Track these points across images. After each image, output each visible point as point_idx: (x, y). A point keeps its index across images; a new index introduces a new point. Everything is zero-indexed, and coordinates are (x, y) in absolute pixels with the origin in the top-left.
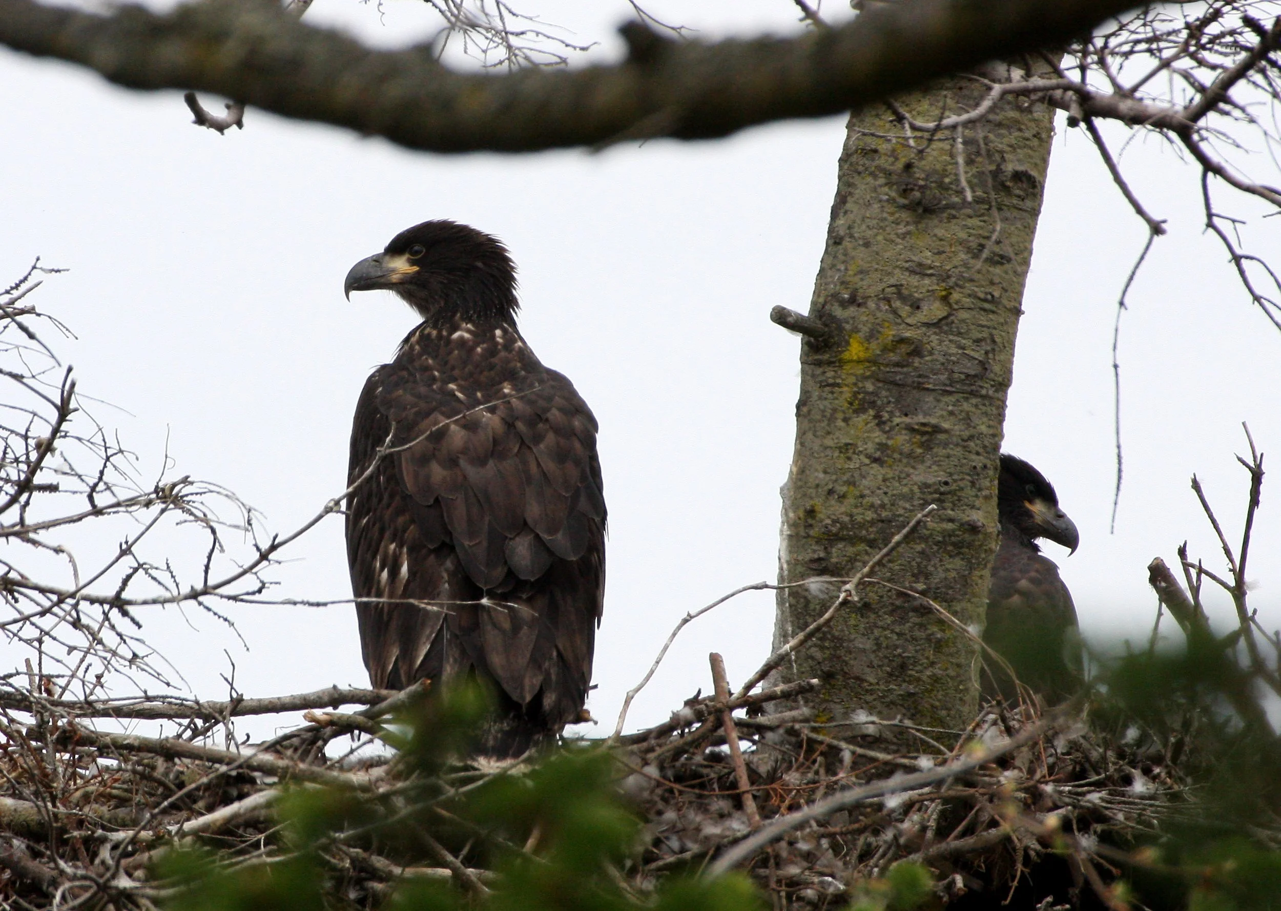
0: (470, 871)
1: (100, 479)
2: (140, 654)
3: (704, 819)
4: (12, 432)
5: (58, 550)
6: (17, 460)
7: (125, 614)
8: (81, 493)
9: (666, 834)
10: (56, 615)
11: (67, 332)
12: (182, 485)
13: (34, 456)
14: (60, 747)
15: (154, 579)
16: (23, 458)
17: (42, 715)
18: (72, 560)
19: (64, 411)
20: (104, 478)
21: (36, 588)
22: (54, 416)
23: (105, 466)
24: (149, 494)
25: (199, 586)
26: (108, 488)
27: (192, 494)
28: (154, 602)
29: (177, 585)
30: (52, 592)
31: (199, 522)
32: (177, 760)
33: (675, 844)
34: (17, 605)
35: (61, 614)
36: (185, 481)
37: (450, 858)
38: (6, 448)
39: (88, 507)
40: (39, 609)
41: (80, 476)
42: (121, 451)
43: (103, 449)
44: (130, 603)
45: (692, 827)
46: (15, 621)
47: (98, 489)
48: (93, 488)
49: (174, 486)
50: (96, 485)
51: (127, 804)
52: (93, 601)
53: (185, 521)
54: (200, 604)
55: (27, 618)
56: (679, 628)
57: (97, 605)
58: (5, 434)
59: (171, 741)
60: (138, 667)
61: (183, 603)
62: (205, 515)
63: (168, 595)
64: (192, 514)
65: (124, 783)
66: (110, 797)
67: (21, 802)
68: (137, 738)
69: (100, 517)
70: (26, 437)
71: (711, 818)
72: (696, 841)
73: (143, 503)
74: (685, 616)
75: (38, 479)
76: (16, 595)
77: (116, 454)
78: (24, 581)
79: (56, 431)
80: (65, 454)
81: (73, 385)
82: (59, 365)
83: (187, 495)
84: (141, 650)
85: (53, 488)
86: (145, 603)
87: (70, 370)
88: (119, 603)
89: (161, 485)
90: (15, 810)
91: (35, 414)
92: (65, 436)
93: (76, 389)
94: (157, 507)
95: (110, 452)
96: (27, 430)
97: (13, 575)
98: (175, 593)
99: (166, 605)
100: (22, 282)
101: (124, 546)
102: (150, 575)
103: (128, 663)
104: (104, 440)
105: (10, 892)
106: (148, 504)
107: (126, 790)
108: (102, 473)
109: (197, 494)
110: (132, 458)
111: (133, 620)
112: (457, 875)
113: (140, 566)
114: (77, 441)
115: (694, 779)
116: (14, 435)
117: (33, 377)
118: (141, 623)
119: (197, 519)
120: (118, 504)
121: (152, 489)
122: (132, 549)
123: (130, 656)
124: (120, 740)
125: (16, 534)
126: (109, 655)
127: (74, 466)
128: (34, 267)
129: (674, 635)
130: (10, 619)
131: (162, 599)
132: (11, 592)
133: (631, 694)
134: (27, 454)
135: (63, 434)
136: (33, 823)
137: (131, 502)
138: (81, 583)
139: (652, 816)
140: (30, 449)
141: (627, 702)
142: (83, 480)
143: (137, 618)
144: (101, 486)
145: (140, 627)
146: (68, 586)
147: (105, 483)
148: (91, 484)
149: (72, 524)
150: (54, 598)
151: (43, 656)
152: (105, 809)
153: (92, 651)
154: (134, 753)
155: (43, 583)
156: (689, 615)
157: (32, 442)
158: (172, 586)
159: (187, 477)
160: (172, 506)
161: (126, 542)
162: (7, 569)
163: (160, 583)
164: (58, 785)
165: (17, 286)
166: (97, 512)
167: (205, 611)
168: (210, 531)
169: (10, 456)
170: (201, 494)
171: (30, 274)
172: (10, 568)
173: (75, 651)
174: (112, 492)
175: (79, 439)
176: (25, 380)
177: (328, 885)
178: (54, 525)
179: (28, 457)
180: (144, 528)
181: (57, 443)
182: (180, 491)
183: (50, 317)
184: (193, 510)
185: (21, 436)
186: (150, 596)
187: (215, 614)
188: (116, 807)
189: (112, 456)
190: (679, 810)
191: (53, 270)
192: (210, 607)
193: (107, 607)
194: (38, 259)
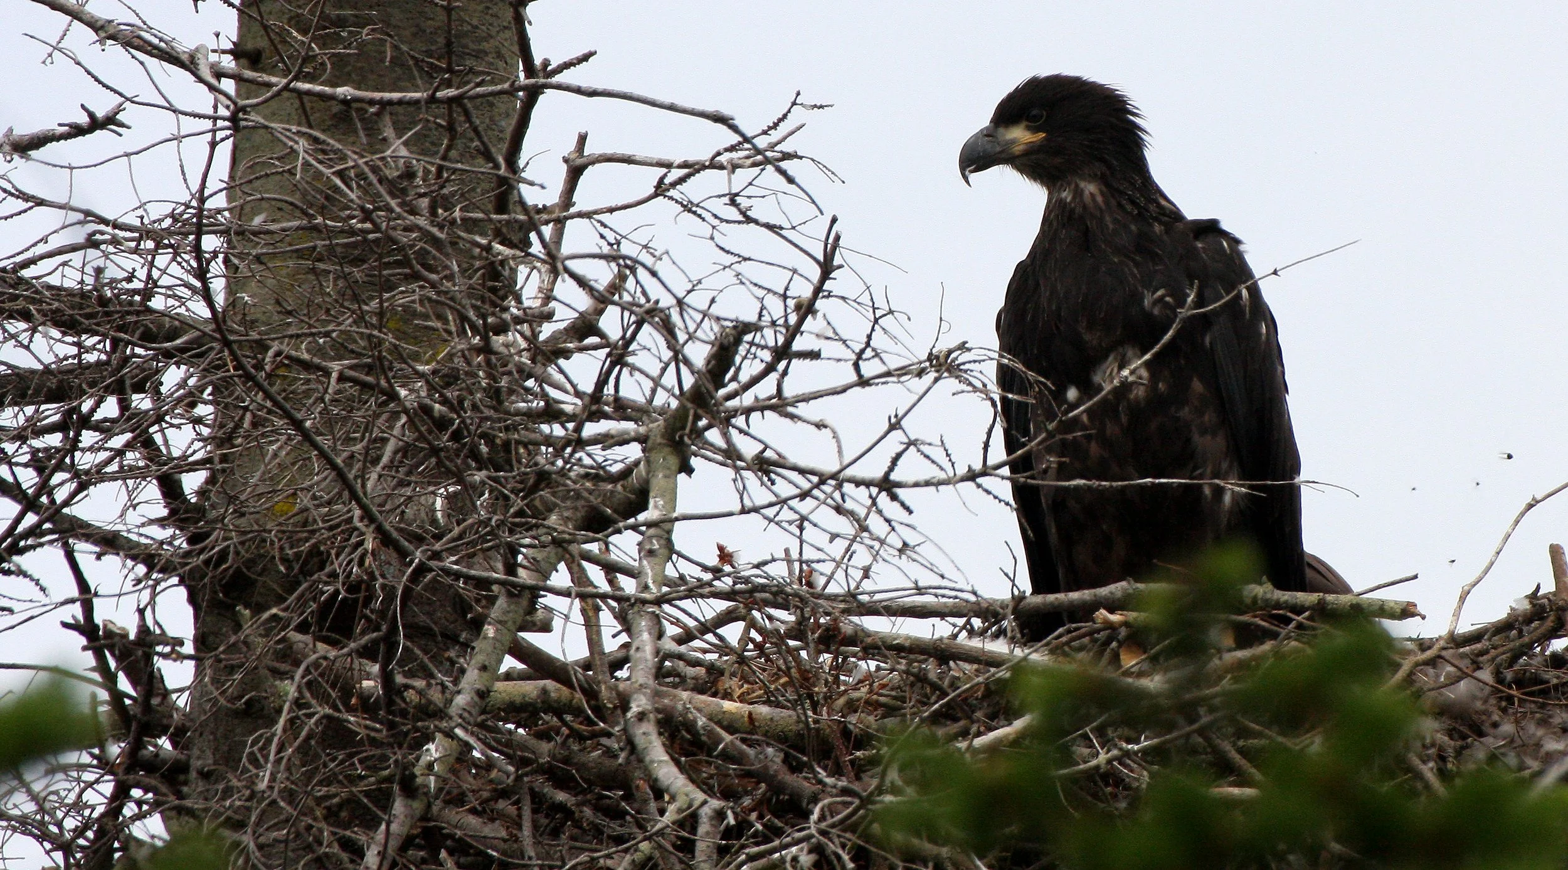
1: (868, 344)
2: (911, 543)
3: (1546, 734)
4: (769, 290)
5: (820, 426)
6: (774, 323)
7: (894, 497)
8: (846, 360)
9: (1502, 750)
10: (816, 498)
11: (832, 176)
12: (959, 352)
13: (793, 319)
14: (822, 647)
15: (927, 457)
16: (781, 322)
17: (802, 610)
18: (835, 436)
19: (827, 268)
20: (872, 343)
21: (794, 468)
22: (815, 273)
23: (873, 329)
24: (921, 363)
25: (978, 466)
26: (877, 355)
27: (970, 362)
28: (927, 484)
29: (953, 465)
30: (813, 473)
31: (978, 394)
32: (951, 663)
33: (1512, 760)
34: (773, 488)
35: (822, 496)
36: (963, 347)
38: (762, 310)
39: (854, 378)
40: (797, 491)
41: (844, 342)
42: (891, 312)
43: (871, 310)
44: (899, 485)
45: (1532, 742)
46: (771, 505)
47: (864, 356)
48: (860, 355)
49: (950, 352)
50: (863, 351)
51: (897, 713)
52: (858, 483)
53: (963, 392)
54: (979, 486)
55: (784, 501)
56: (1523, 514)
57: (862, 488)
58: (761, 293)
59: (946, 641)
60: (909, 557)
61: (960, 485)
62: (985, 385)
63: (942, 476)
64: (970, 384)
65: (892, 689)
66: (877, 705)
67: (779, 710)
68: (908, 638)
69: (867, 388)
70: (785, 297)
71: (1554, 733)
72: (1536, 759)
73: (915, 372)
74: (1529, 500)
75: (798, 345)
76: (773, 476)
77: (884, 315)
78: (781, 461)
79: (818, 290)
80: (828, 316)
81: (838, 238)
82: (822, 213)
83: (964, 364)
84: (912, 538)
85: (814, 355)
86: (916, 485)
87: (834, 220)
88: (887, 485)
89: (934, 351)
90: (772, 719)
91: (795, 271)
92: (829, 296)
93: (841, 242)
94: (933, 375)
95: (878, 313)
96: (787, 289)
97: (768, 454)
98: (951, 474)
99: (940, 488)
100: (780, 120)
101: (893, 420)
102: (922, 453)
103: (897, 553)
104: (872, 300)
105: (766, 812)
106: (920, 373)
107: (895, 698)
108: (869, 337)
109: (975, 361)
110: (903, 318)
111: (903, 505)
112: (1264, 796)
113: (911, 443)
114: (841, 301)
115: (1536, 684)
116: (770, 295)
117: (793, 228)
118: (912, 508)
119: (975, 389)
120: (888, 374)
121: (925, 357)
122: (903, 423)
123: (900, 545)
124: (889, 641)
125: (772, 408)
126: (877, 545)
127: (839, 331)
128: (794, 104)
129: (1517, 522)
130: (766, 502)
131: (935, 481)
132: (767, 473)
133: (1466, 588)
134: (786, 316)
135: (826, 293)
136: (790, 734)
137: (903, 371)
138: (846, 461)
139: (1486, 728)
140: (789, 311)
141: (1462, 599)
142: (848, 347)
143: (908, 503)
144: (869, 353)
145: (911, 512)
146: (832, 467)
147: (874, 350)
148: (857, 351)
149: (835, 397)
150: (815, 479)
151: (804, 545)
152: (871, 718)
153: (858, 539)
154: (903, 654)
155: (803, 463)
156: (1534, 499)
157: (791, 303)
158: (947, 466)
159: (965, 343)
160: (946, 374)
161: (896, 416)
162: (762, 447)
163: (933, 462)
164: (820, 689)
165: (775, 126)
166: (863, 382)
167: (985, 494)
168: (989, 403)
169: (766, 318)
170: (979, 362)
171: (789, 111)
172: (766, 447)
173: (838, 539)
174: (881, 359)
175: (843, 298)
176: (783, 232)
178: (816, 398)
179: (786, 320)
180: (916, 397)
181: (820, 304)
182: (956, 358)
183: (813, 160)
184: (971, 379)
185: (781, 295)
186: (922, 477)
187: (996, 497)
188: (884, 717)
189: (881, 317)
190: (1517, 722)
191: (815, 106)
192: (990, 489)
193: (874, 490)
194: (798, 94)
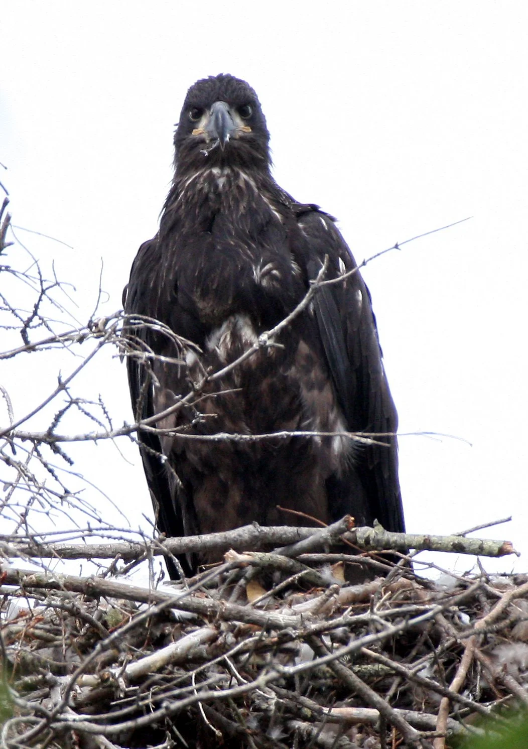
0: (397, 711)
1: (35, 313)
2: (72, 490)
7: (56, 450)
8: (14, 328)
12: (116, 320)
15: (87, 414)
18: (5, 396)
20: (39, 312)
23: (40, 300)
24: (82, 329)
25: (132, 422)
26: (43, 322)
28: (87, 438)
29: (110, 420)
37: (376, 697)
39: (21, 344)
41: (13, 311)
42: (57, 284)
43: (39, 282)
44: (62, 439)
47: (31, 324)
48: (27, 324)
49: (108, 320)
50: (30, 320)
52: (24, 438)
54: (132, 439)
57: (29, 442)
60: (69, 503)
61: (117, 439)
63: (101, 432)
65: (47, 623)
69: (33, 353)
73: (77, 338)
77: (51, 287)
81: (8, 219)
86: (77, 439)
87: (5, 202)
88: (51, 439)
89: (93, 319)
93: (11, 221)
95: (45, 285)
98: (109, 429)
99: (98, 441)
102: (83, 411)
103: (60, 499)
104: (39, 273)
106: (82, 339)
108: (36, 307)
111: (64, 457)
112: (384, 715)
113: (74, 402)
114: (12, 275)
118: (72, 459)
120: (53, 340)
121: (86, 324)
123: (62, 492)
127: (8, 301)
131: (94, 435)
137: (66, 337)
138: (16, 421)
142: (16, 315)
143: (69, 455)
145: (71, 463)
147: (40, 318)
148: (25, 319)
149: (5, 360)
158: (105, 422)
160: (106, 341)
163: (92, 418)
166: (30, 348)
174: (48, 327)
175: (15, 273)
177: (254, 724)
182: (113, 325)
186: (81, 433)
189: (47, 289)
193: (38, 444)
